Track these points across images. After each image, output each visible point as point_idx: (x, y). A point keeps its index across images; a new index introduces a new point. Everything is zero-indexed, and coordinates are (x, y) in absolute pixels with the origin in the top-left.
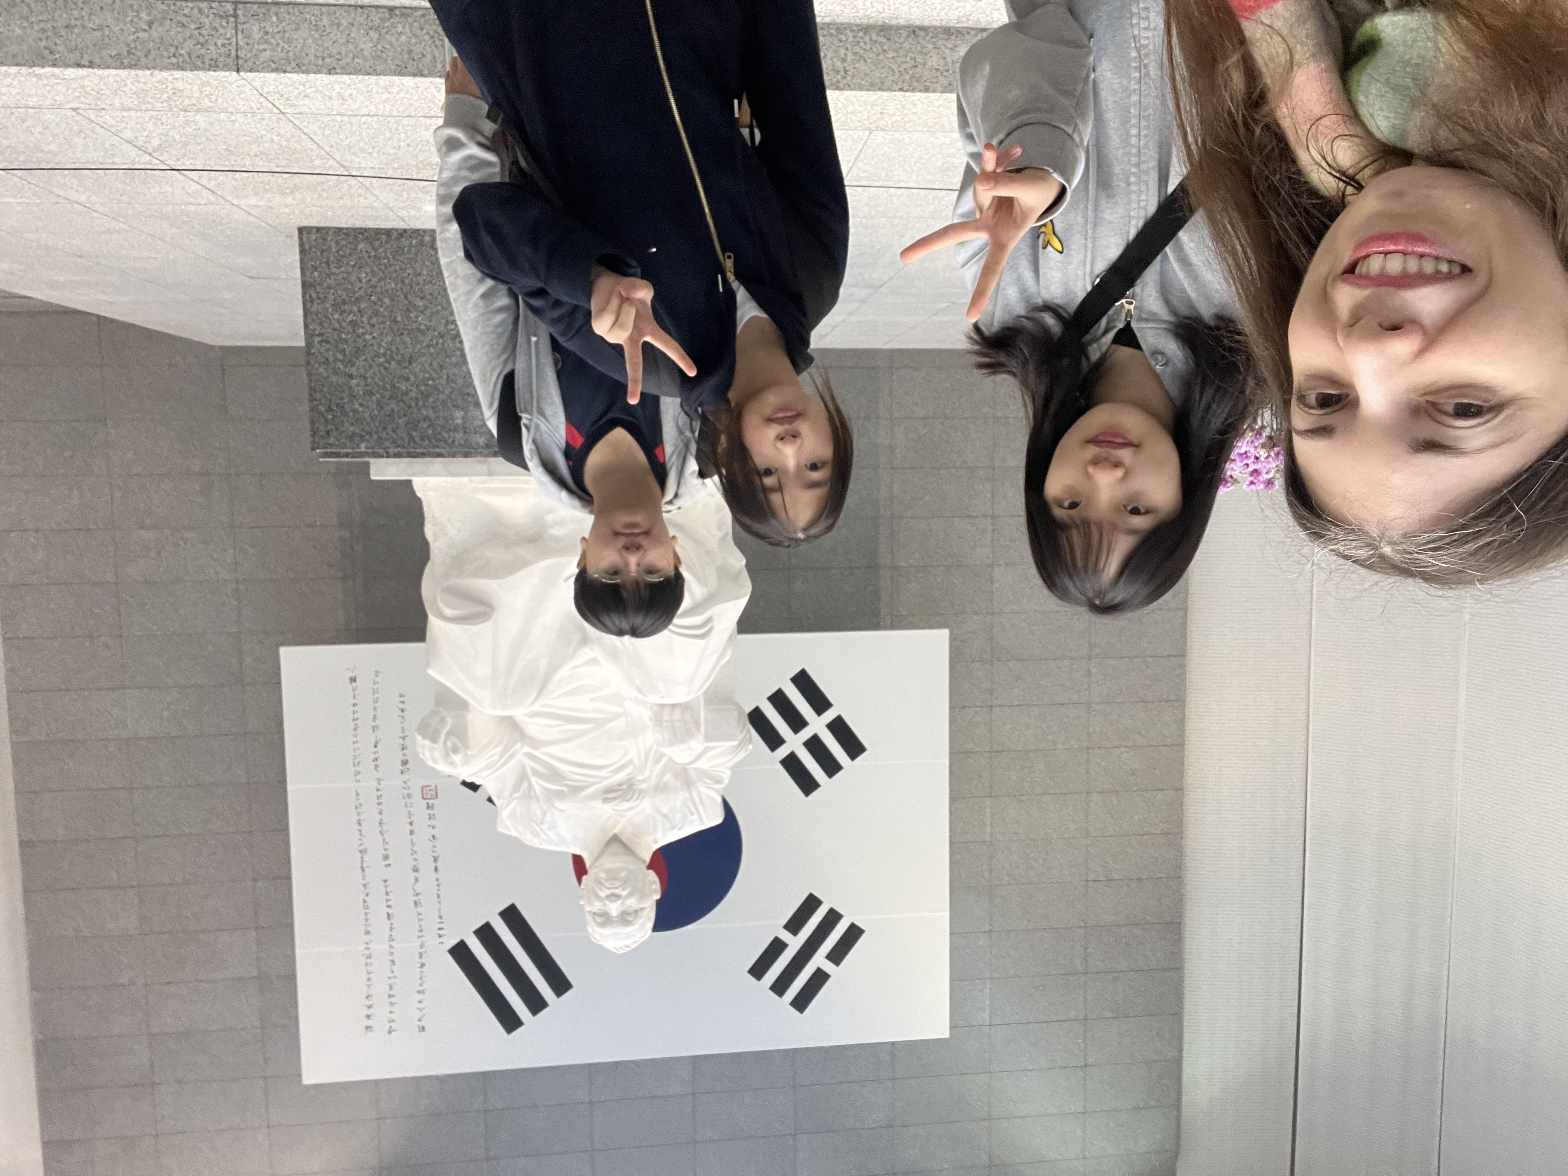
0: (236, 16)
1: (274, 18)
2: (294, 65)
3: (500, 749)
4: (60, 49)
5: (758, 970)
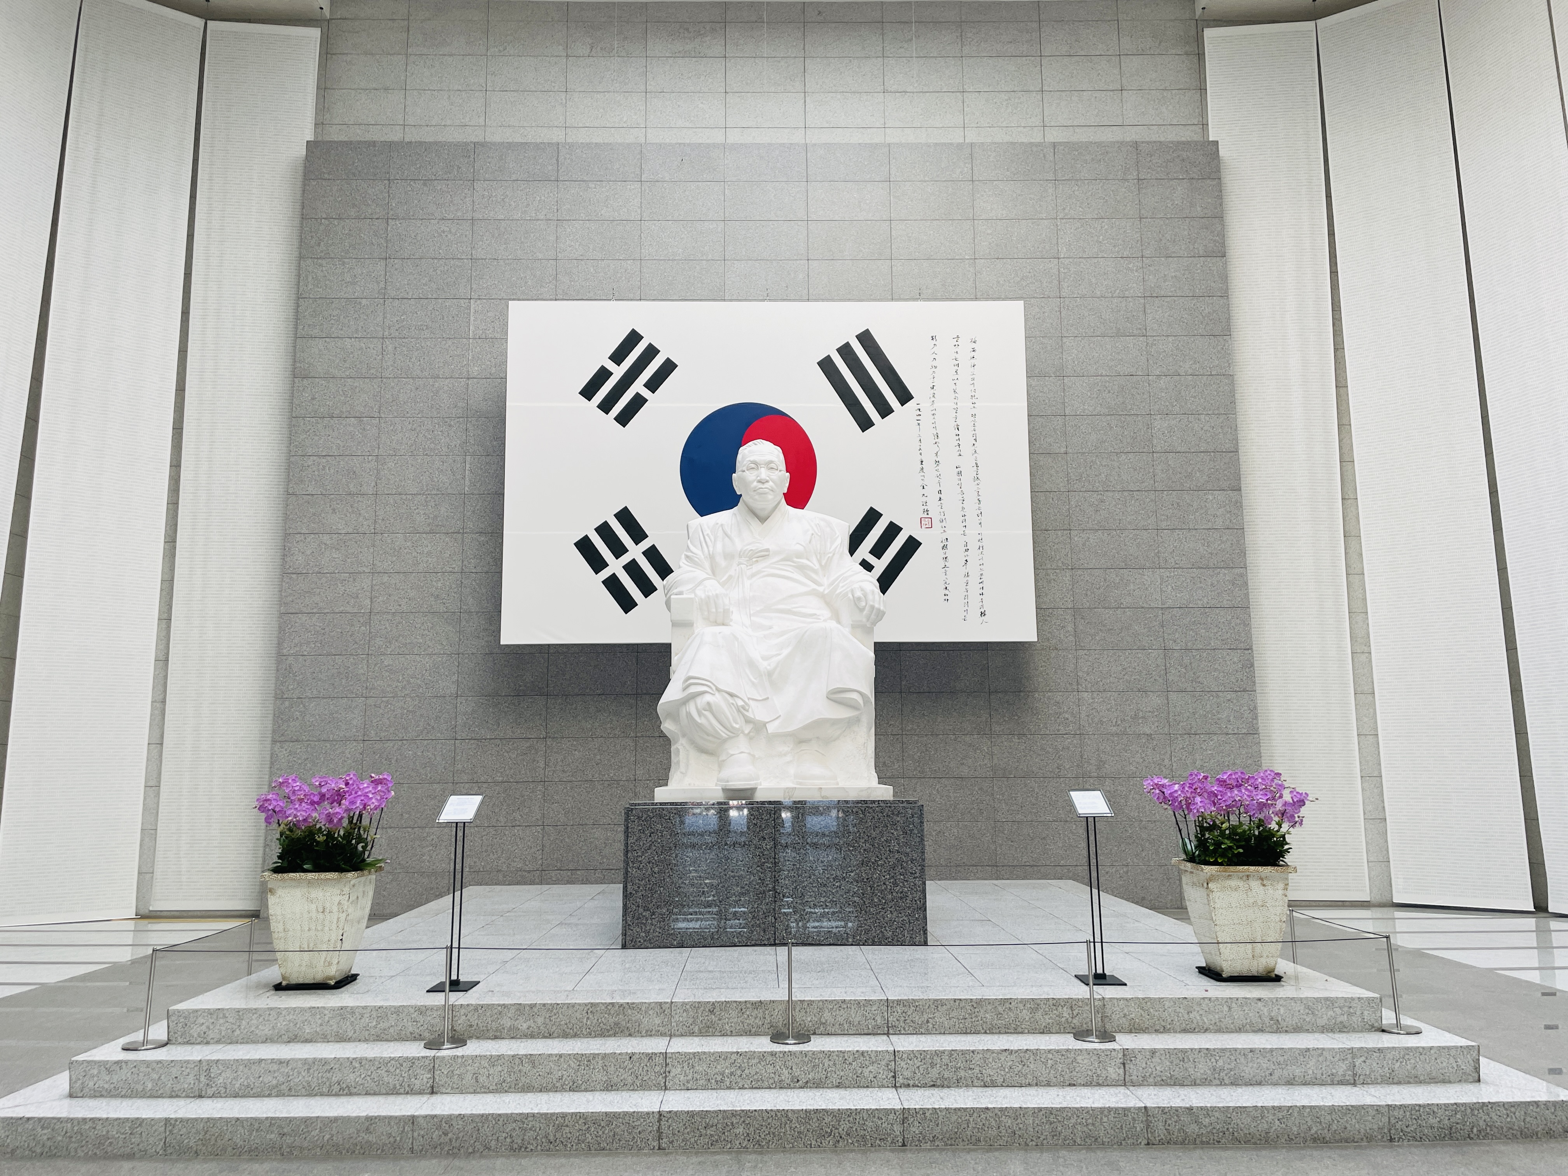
0: (888, 1027)
1: (870, 1027)
2: (861, 1004)
3: (838, 591)
4: (968, 1008)
5: (669, 367)
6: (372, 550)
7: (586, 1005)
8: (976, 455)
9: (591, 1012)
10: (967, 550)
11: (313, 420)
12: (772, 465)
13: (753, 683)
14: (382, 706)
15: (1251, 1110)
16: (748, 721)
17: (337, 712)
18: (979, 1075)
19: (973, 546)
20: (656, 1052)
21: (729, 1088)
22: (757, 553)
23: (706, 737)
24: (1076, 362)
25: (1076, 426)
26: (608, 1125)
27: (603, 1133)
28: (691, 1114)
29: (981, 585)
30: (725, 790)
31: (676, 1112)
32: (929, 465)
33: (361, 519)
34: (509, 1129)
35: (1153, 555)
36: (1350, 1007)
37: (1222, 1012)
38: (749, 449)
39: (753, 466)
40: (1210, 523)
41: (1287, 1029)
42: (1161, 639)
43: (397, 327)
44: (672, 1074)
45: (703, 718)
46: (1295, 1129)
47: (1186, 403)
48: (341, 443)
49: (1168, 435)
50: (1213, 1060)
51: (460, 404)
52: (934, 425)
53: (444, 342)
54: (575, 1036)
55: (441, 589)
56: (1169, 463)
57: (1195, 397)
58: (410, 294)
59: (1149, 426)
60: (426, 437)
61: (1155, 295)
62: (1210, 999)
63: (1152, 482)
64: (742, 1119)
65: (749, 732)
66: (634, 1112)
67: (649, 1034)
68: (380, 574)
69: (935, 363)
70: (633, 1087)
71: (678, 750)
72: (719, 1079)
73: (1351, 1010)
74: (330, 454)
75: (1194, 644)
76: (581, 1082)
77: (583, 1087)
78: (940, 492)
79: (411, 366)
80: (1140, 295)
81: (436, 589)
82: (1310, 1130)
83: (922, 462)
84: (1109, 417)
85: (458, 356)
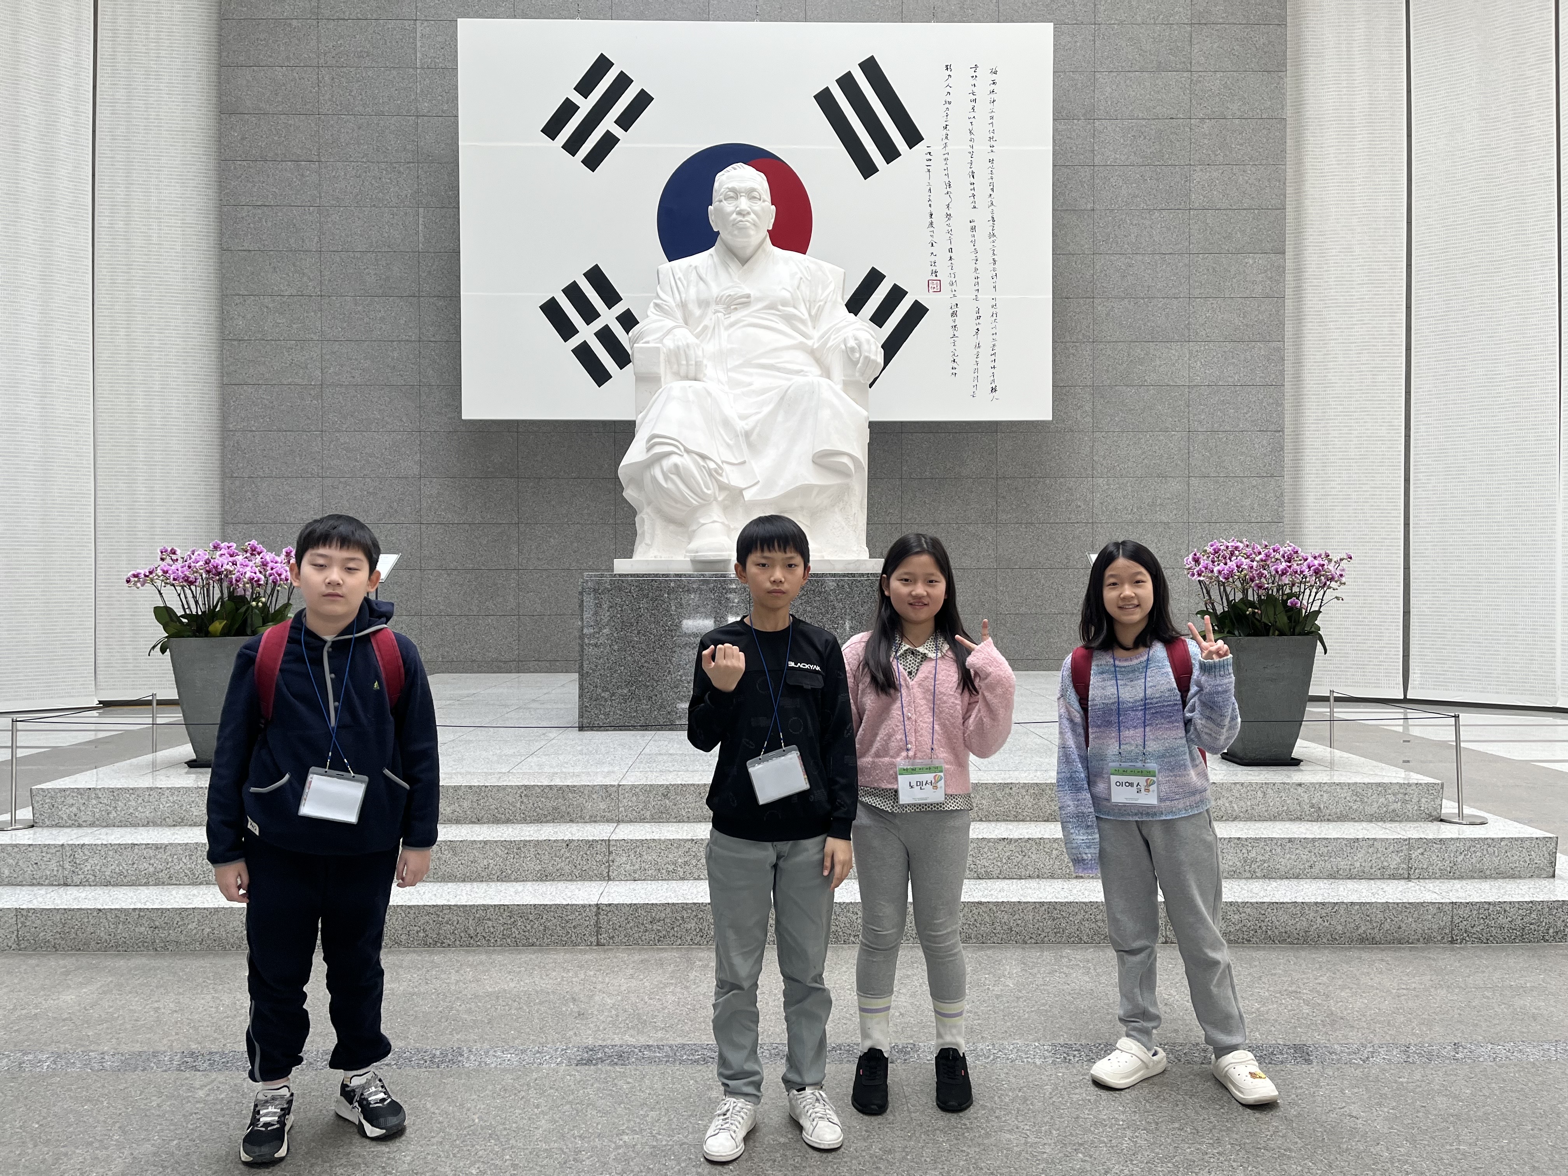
3: (829, 345)
6: (319, 315)
7: (519, 787)
8: (992, 207)
9: (525, 795)
10: (979, 318)
11: (245, 163)
12: (755, 194)
13: (728, 445)
14: (341, 486)
15: (1289, 906)
16: (722, 487)
17: (292, 493)
18: (972, 866)
19: (986, 313)
20: (597, 839)
21: (683, 879)
22: (736, 299)
23: (673, 504)
24: (1109, 103)
25: (1105, 178)
26: (537, 919)
27: (532, 927)
28: (635, 907)
29: (993, 357)
30: (694, 562)
31: (617, 905)
32: (939, 219)
33: (305, 279)
34: (422, 922)
35: (1183, 326)
36: (1406, 794)
37: (1255, 798)
38: (727, 174)
39: (732, 194)
40: (1248, 291)
41: (1330, 817)
42: (1186, 420)
43: (334, 53)
44: (616, 864)
45: (669, 482)
46: (1340, 927)
47: (1231, 152)
48: (277, 191)
49: (1208, 188)
50: (1244, 851)
51: (409, 147)
52: (946, 172)
53: (388, 72)
54: (508, 821)
55: (398, 359)
56: (1208, 221)
57: (1241, 145)
58: (347, 13)
59: (1188, 179)
60: (372, 184)
61: (1203, 21)
62: (1242, 784)
63: (1187, 244)
64: (694, 913)
65: (724, 500)
66: (568, 905)
67: (593, 820)
68: (331, 343)
69: (949, 98)
70: (571, 878)
71: (643, 520)
72: (671, 868)
73: (1407, 797)
74: (267, 204)
75: (1220, 426)
76: (510, 872)
77: (513, 878)
78: (951, 250)
79: (352, 100)
80: (1186, 21)
81: (393, 359)
82: (1357, 929)
83: (931, 215)
84: (1143, 168)
85: (405, 89)
